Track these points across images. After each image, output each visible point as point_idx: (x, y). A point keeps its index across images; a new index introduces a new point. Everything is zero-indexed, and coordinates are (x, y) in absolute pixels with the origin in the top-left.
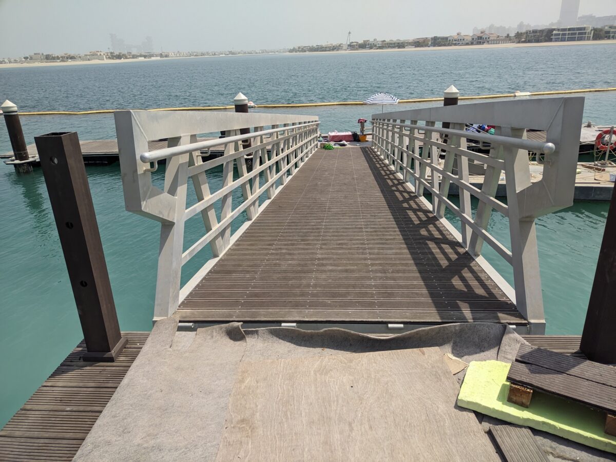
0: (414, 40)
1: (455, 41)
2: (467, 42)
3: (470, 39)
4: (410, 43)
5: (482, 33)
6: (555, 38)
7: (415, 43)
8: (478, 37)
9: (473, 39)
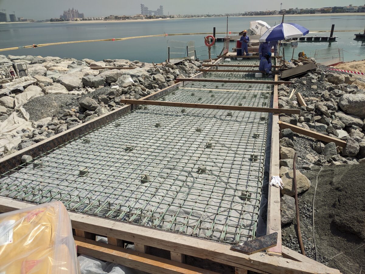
0: (321, 9)
2: (355, 10)
3: (357, 8)
4: (318, 11)
8: (363, 8)
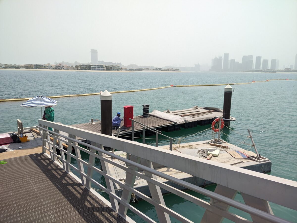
0: (24, 65)
1: (47, 67)
2: (53, 68)
3: (55, 67)
4: (22, 66)
5: (60, 64)
6: (92, 69)
7: (25, 66)
8: (58, 66)
9: (56, 67)
